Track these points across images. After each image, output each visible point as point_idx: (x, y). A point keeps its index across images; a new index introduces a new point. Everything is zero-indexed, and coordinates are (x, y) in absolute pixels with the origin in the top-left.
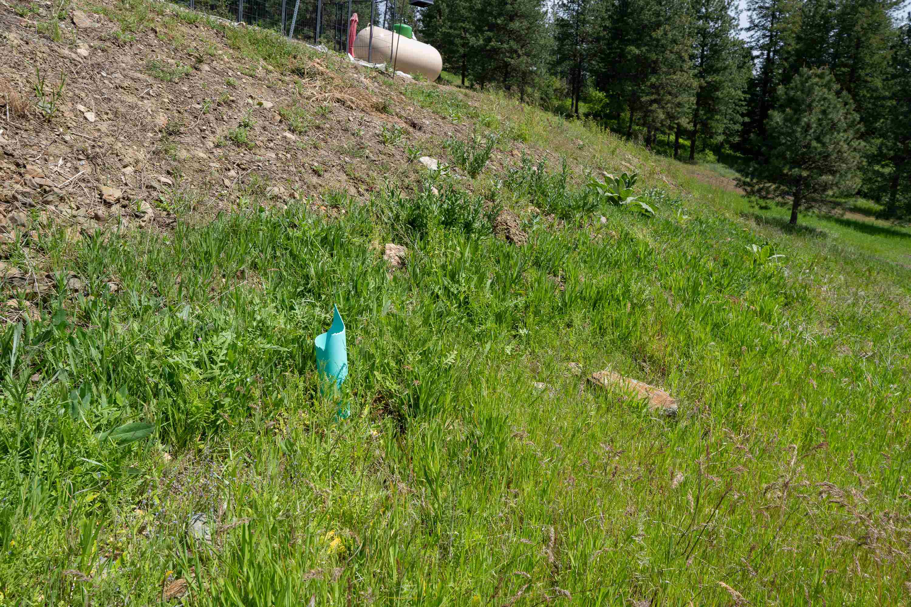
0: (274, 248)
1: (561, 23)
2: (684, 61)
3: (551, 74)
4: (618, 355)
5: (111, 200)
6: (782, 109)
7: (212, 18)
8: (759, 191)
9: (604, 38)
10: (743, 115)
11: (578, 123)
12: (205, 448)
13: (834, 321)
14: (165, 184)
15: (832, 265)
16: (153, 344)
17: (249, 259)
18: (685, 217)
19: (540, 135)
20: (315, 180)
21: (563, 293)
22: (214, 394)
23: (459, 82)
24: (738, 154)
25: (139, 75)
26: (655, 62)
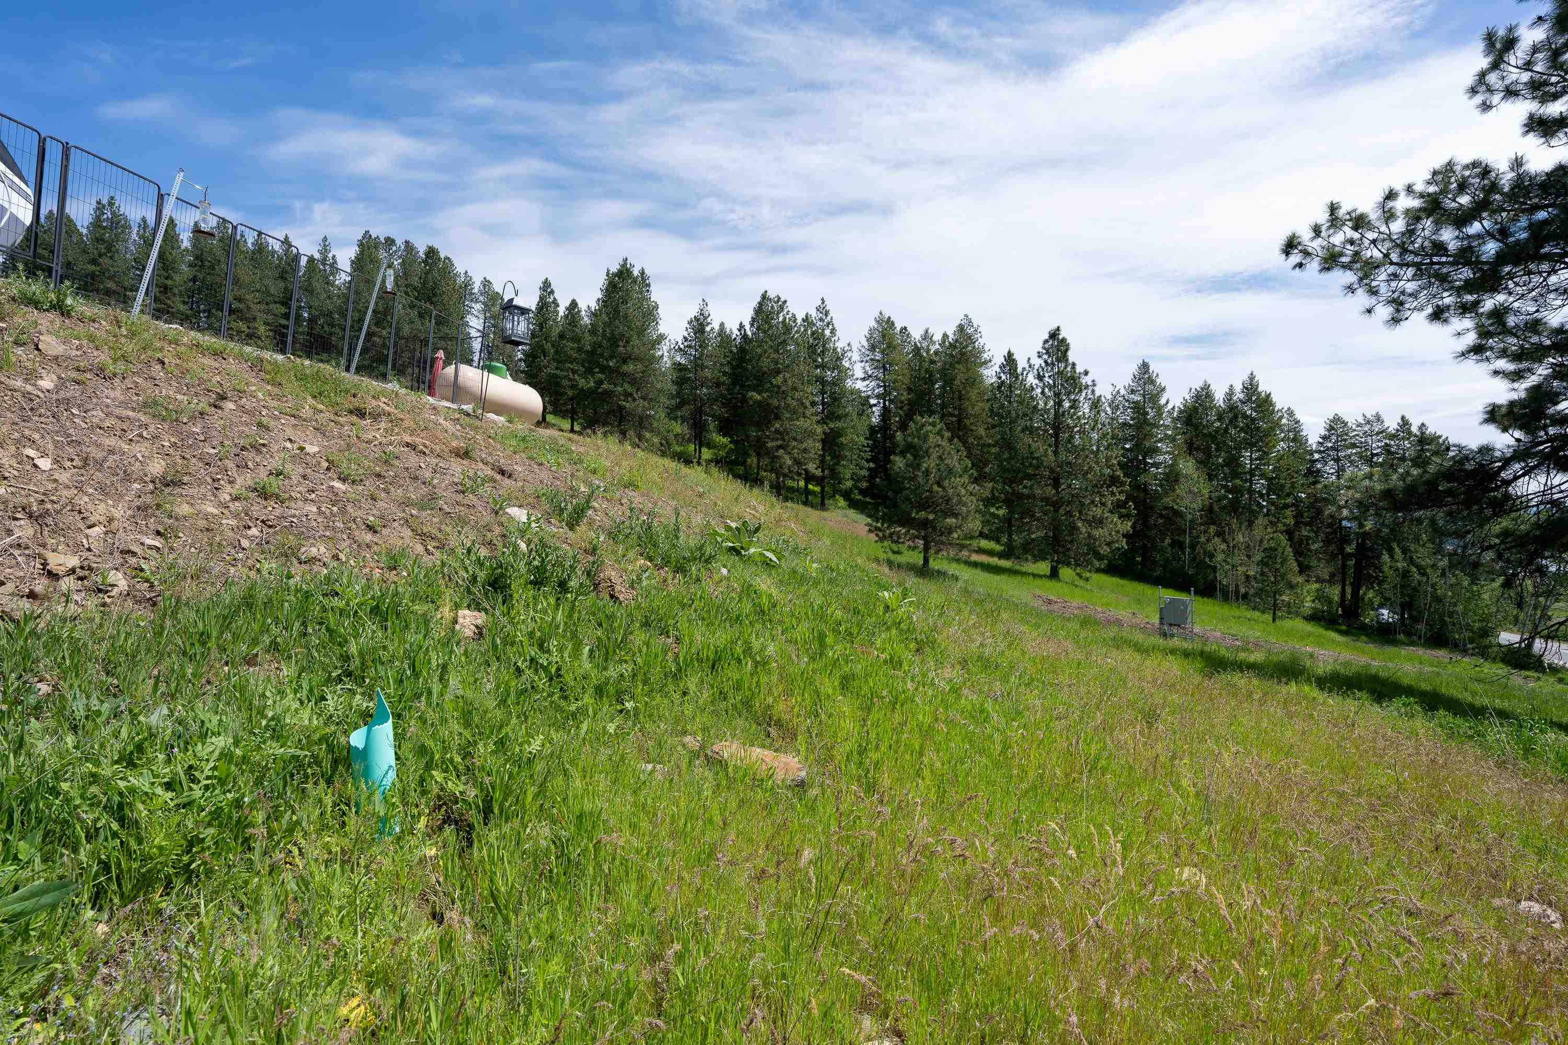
0: (304, 624)
1: (678, 367)
2: (806, 408)
3: (670, 419)
4: (740, 722)
5: (61, 570)
6: (903, 454)
7: (248, 349)
8: (891, 535)
9: (723, 384)
10: (868, 461)
11: (699, 469)
12: (168, 906)
13: (964, 663)
14: (150, 547)
15: (963, 606)
16: (97, 764)
17: (267, 640)
18: (815, 565)
19: (654, 483)
20: (369, 537)
21: (677, 655)
22: (190, 826)
23: (568, 426)
24: (868, 500)
25: (131, 414)
26: (778, 408)
